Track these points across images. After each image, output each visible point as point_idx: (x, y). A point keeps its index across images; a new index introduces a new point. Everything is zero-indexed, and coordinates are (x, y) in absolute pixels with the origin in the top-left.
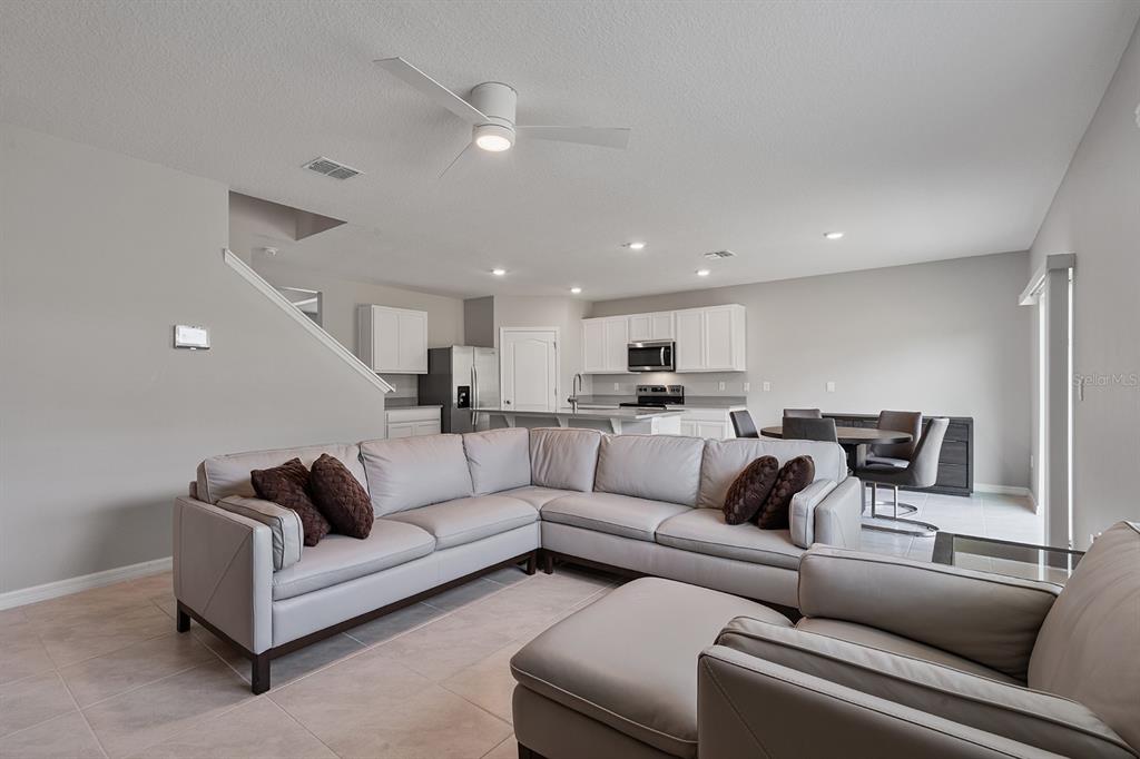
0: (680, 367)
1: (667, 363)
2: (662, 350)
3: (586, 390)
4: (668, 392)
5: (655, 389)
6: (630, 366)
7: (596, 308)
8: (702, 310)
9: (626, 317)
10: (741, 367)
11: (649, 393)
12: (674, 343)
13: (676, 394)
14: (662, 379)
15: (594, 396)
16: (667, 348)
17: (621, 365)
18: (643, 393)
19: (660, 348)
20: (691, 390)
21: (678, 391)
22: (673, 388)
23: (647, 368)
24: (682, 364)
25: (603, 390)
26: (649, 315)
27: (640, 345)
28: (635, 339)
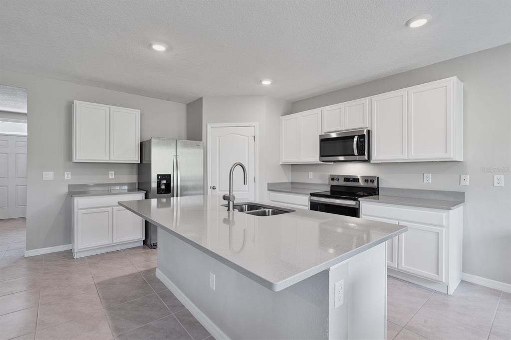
0: (376, 156)
1: (361, 152)
2: (355, 139)
3: (285, 178)
4: (362, 183)
5: (347, 179)
6: (321, 156)
7: (294, 106)
8: (404, 91)
9: (318, 110)
10: (459, 158)
11: (342, 183)
12: (369, 131)
13: (370, 185)
14: (356, 170)
15: (292, 183)
16: (362, 137)
17: (313, 155)
18: (335, 183)
19: (353, 137)
20: (387, 181)
21: (372, 181)
22: (367, 179)
23: (341, 158)
24: (378, 152)
25: (301, 178)
26: (341, 105)
27: (334, 135)
28: (326, 130)
